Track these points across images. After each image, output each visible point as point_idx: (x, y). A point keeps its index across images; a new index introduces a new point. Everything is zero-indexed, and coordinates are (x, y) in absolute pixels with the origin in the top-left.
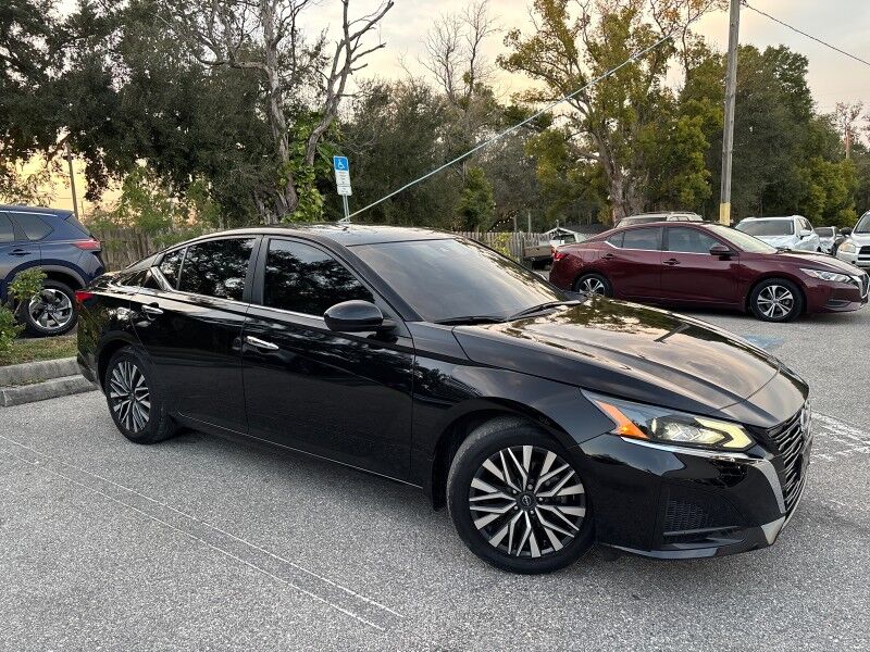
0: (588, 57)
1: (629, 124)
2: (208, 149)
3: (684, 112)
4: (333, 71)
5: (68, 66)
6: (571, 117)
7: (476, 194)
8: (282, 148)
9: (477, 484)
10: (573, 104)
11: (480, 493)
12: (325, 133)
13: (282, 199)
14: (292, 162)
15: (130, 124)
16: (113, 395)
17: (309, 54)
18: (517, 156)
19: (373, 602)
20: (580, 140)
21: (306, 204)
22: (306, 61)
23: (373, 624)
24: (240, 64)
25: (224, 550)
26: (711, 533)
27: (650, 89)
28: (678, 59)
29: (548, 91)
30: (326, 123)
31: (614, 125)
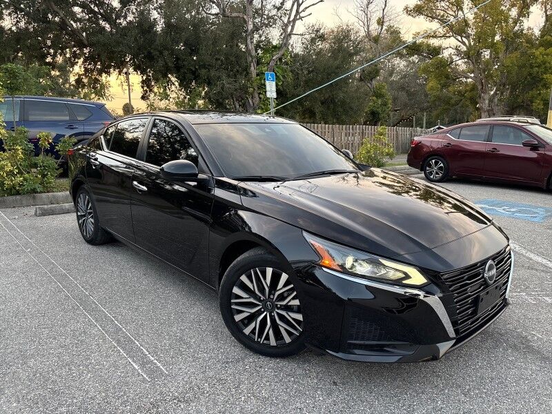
0: (471, 6)
1: (497, 53)
2: (205, 68)
3: (541, 45)
4: (289, 18)
5: (130, 18)
6: (456, 49)
7: (380, 101)
8: (252, 68)
9: (236, 290)
10: (458, 40)
11: (238, 297)
12: (280, 59)
13: (250, 101)
14: (258, 77)
15: (161, 53)
16: (79, 214)
17: (276, 7)
18: (416, 76)
19: (155, 361)
20: (461, 65)
21: (264, 105)
22: (274, 12)
23: (145, 376)
24: (229, 14)
25: (90, 314)
26: (388, 346)
27: (516, 28)
28: (539, 6)
29: (440, 30)
30: (281, 52)
31: (486, 54)
